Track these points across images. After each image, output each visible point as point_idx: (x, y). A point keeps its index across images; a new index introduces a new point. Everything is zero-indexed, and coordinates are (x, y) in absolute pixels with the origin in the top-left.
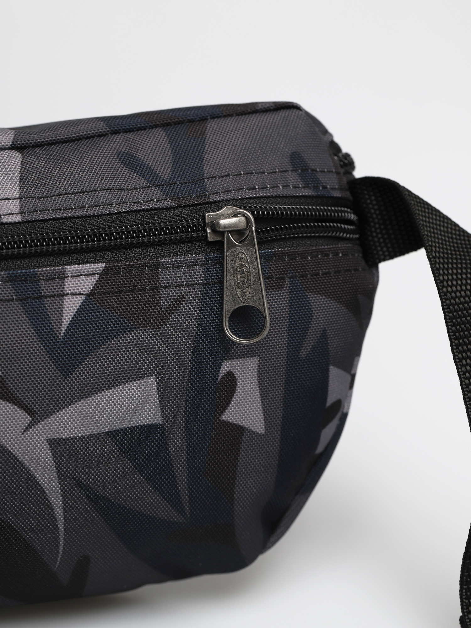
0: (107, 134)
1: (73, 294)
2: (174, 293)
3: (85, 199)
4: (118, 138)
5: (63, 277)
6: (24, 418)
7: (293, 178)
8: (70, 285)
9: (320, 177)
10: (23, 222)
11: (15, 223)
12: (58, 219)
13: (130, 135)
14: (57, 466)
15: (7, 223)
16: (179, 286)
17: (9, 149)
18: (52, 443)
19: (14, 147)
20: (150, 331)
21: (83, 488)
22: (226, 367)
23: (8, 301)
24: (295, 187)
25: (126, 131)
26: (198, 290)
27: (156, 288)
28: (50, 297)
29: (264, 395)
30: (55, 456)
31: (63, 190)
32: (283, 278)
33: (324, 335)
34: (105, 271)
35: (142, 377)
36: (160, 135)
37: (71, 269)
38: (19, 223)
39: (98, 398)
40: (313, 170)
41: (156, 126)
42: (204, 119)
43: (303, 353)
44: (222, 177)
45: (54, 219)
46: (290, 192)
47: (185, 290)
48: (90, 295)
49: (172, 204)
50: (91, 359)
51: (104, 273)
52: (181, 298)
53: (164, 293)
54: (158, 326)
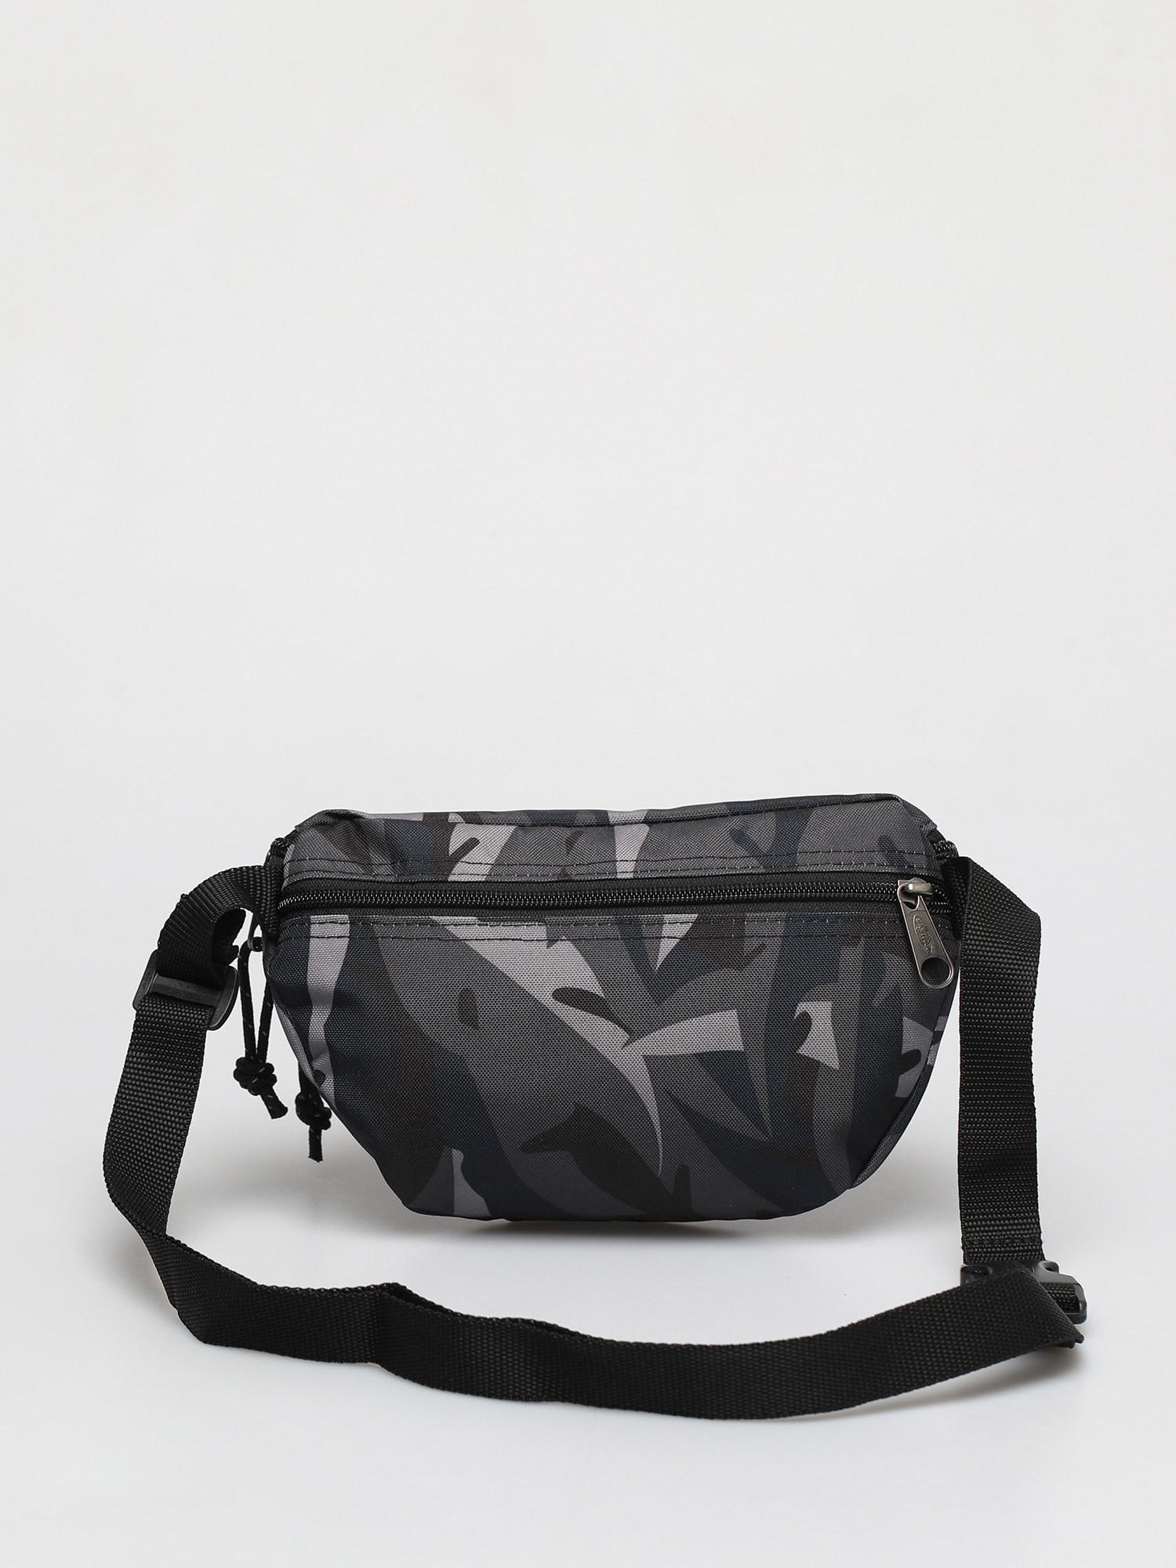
0: (727, 816)
1: (668, 937)
2: (756, 943)
3: (691, 863)
4: (735, 819)
5: (661, 923)
6: (622, 1035)
7: (878, 857)
8: (667, 930)
9: (907, 857)
10: (634, 879)
11: (628, 879)
12: (664, 878)
13: (746, 817)
14: (652, 1078)
15: (621, 879)
16: (762, 937)
17: (642, 823)
18: (648, 1059)
19: (644, 822)
20: (734, 972)
21: (676, 1101)
22: (802, 1007)
23: (615, 939)
24: (878, 865)
25: (744, 814)
26: (778, 941)
27: (741, 937)
28: (649, 938)
29: (837, 1037)
30: (650, 1070)
31: (675, 856)
32: (859, 938)
33: (897, 990)
34: (698, 919)
35: (725, 1009)
36: (770, 820)
37: (668, 917)
38: (631, 879)
39: (685, 1025)
40: (900, 852)
41: (771, 811)
42: (814, 806)
43: (876, 1003)
44: (813, 853)
45: (660, 878)
46: (874, 868)
47: (767, 941)
48: (683, 939)
49: (764, 871)
50: (681, 991)
51: (696, 923)
52: (763, 946)
53: (747, 941)
54: (740, 968)
